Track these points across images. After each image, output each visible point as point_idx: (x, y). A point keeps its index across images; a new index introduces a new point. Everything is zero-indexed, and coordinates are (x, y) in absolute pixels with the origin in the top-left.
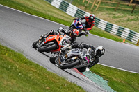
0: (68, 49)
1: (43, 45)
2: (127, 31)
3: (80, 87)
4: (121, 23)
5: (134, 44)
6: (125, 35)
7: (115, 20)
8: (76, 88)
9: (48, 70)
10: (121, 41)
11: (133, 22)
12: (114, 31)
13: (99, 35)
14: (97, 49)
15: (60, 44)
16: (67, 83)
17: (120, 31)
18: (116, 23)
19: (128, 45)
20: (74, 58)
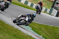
3: (20, 31)
7: (35, 2)
8: (18, 31)
16: (14, 29)
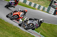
0: (27, 20)
1: (12, 17)
2: (38, 5)
4: (35, 2)
5: (40, 10)
6: (37, 7)
9: (5, 21)
10: (35, 9)
11: (40, 2)
12: (32, 5)
13: (26, 7)
14: (40, 20)
15: (20, 16)
17: (35, 5)
18: (33, 2)
19: (38, 11)
20: (31, 25)
